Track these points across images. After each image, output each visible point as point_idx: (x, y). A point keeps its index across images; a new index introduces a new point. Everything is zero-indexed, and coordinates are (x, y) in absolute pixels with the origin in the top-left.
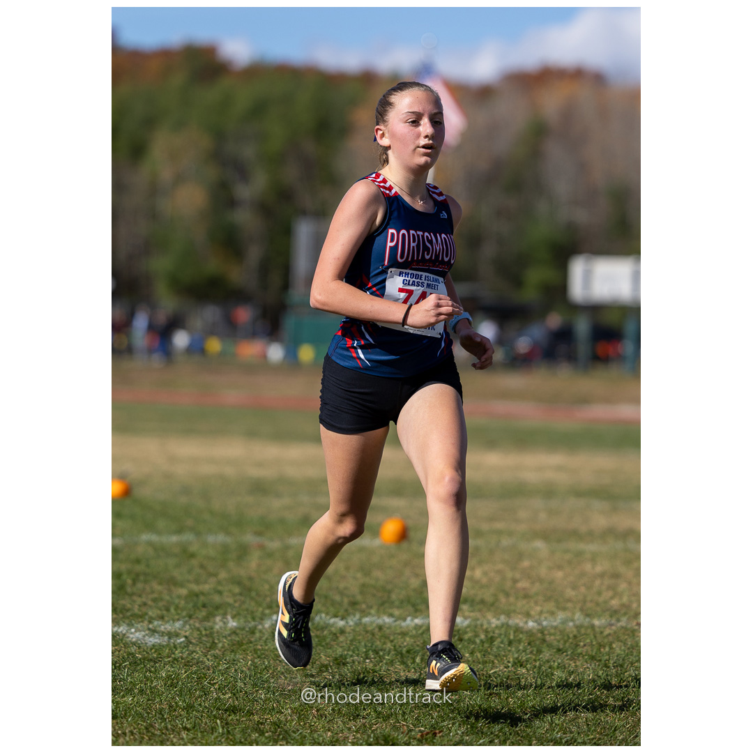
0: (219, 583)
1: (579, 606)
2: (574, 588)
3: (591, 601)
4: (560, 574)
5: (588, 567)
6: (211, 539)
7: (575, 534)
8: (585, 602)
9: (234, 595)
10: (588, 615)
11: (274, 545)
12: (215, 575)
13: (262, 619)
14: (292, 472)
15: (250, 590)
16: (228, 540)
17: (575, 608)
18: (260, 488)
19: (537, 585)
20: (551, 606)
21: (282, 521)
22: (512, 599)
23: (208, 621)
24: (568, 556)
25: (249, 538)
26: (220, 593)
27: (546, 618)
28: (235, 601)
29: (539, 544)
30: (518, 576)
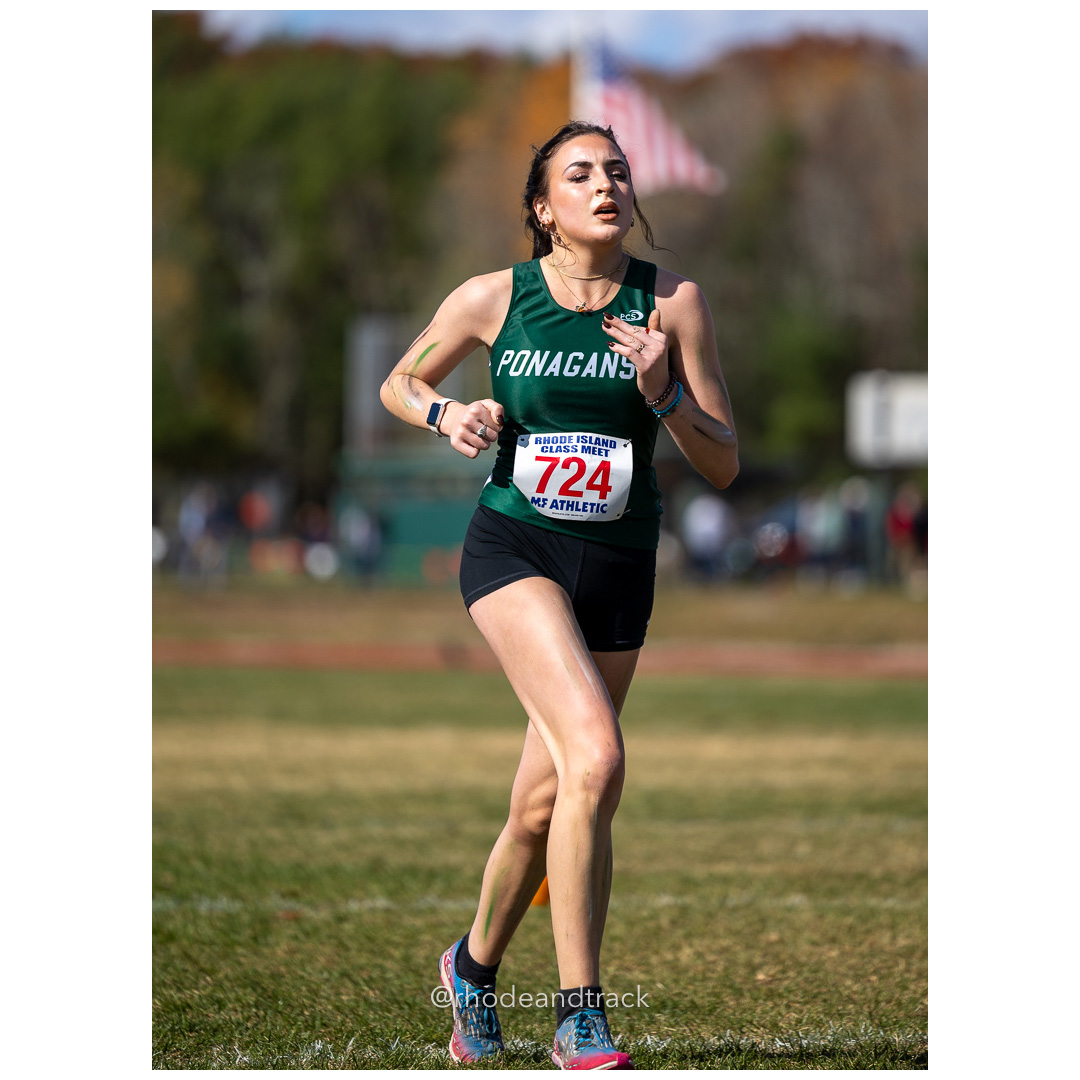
0: (219, 985)
1: (866, 1010)
2: (857, 978)
3: (888, 1002)
4: (834, 953)
5: (885, 939)
6: (204, 907)
7: (863, 880)
8: (877, 1002)
9: (246, 1006)
10: (881, 1026)
11: (320, 915)
12: (211, 972)
13: (296, 1050)
14: (350, 781)
15: (275, 997)
16: (236, 906)
17: (858, 1013)
18: (294, 811)
19: (792, 974)
20: (816, 1010)
21: (334, 871)
22: (746, 1001)
23: (200, 1055)
24: (849, 920)
25: (274, 903)
26: (221, 1005)
27: (807, 1033)
28: (248, 1019)
29: (796, 899)
30: (757, 960)
